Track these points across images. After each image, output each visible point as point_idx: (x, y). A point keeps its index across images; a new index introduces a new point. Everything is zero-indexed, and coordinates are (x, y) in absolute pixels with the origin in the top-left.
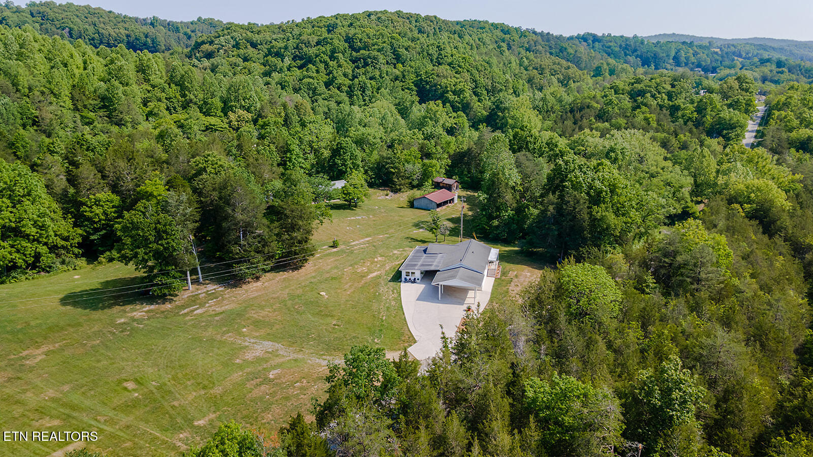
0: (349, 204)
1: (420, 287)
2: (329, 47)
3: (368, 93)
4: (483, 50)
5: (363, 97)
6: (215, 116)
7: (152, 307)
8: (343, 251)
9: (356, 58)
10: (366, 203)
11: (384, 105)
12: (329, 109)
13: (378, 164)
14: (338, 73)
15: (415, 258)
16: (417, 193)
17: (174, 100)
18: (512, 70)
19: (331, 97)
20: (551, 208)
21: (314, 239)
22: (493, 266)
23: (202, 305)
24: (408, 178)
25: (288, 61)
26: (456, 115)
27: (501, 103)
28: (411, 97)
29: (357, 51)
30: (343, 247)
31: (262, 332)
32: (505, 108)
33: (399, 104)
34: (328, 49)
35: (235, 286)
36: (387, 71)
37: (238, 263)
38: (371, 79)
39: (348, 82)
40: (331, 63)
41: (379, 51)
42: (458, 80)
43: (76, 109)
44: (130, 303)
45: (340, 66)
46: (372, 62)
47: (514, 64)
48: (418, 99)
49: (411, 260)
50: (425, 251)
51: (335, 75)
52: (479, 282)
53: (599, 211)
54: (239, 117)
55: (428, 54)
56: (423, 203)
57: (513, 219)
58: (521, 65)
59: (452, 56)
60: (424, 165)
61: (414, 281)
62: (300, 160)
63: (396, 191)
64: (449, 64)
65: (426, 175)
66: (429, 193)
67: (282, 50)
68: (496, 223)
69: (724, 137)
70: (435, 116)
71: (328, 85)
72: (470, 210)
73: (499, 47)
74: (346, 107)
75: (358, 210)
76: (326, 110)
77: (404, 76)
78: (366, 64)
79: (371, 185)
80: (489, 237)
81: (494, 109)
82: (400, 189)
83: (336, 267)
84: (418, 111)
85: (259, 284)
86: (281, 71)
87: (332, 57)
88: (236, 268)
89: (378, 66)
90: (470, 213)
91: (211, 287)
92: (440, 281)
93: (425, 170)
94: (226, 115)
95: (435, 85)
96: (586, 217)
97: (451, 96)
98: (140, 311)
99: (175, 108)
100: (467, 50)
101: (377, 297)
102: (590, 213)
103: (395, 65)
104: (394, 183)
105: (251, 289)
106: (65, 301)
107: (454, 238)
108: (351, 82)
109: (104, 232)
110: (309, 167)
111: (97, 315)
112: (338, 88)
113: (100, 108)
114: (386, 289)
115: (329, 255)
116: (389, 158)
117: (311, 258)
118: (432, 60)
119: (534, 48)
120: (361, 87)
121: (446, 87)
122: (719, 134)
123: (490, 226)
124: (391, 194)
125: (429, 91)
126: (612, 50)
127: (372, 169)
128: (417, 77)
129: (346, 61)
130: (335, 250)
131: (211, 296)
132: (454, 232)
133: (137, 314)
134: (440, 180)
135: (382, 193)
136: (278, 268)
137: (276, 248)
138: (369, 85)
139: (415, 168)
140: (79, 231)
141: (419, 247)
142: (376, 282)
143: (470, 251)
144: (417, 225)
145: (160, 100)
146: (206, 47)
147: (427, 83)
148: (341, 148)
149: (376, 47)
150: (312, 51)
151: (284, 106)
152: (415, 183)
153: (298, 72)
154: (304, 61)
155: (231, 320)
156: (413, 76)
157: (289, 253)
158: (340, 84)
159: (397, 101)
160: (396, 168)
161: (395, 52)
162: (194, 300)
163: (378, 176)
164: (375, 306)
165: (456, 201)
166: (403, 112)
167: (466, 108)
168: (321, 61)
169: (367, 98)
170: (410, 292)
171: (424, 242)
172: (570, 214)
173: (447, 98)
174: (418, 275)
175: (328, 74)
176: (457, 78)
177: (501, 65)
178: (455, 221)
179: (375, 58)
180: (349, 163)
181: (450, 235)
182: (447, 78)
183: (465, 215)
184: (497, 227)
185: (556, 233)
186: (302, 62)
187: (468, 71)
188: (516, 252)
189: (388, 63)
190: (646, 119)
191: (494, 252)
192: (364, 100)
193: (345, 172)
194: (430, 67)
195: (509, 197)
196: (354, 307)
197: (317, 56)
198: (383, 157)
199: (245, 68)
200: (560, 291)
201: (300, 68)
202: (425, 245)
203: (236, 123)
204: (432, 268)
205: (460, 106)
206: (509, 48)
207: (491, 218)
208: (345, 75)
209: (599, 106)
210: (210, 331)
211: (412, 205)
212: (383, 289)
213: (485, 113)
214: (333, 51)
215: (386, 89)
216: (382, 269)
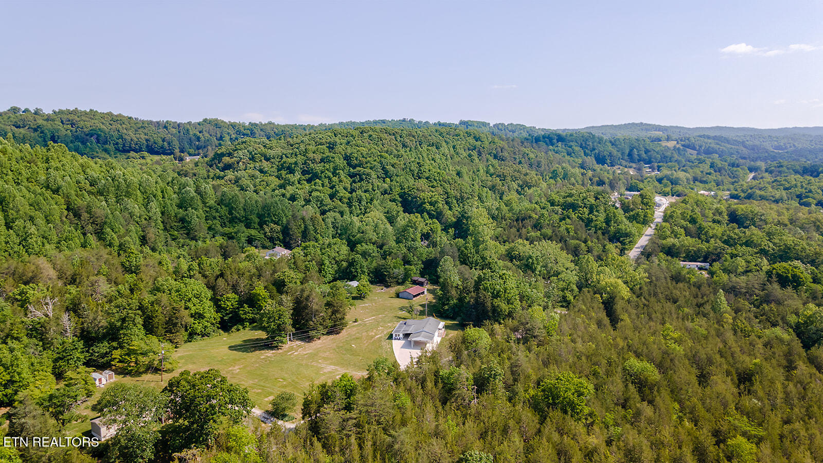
0: (360, 297)
1: (402, 342)
2: (332, 165)
3: (364, 203)
4: (457, 159)
5: (360, 206)
6: (254, 228)
7: (274, 351)
8: (360, 324)
9: (353, 173)
10: (370, 296)
11: (376, 215)
12: (335, 220)
13: (376, 269)
14: (339, 188)
15: (399, 327)
16: (401, 288)
17: (225, 218)
18: (480, 177)
19: (335, 208)
20: (472, 300)
21: (347, 317)
22: (441, 331)
23: (296, 351)
24: (395, 278)
25: (298, 175)
26: (431, 222)
27: (465, 213)
28: (397, 208)
29: (354, 168)
30: (360, 322)
31: (328, 362)
32: (469, 217)
33: (388, 213)
34: (331, 166)
35: (309, 342)
36: (378, 185)
37: (311, 330)
38: (365, 191)
39: (348, 195)
40: (334, 179)
41: (371, 168)
42: (433, 194)
43: (165, 229)
44: (263, 349)
45: (341, 181)
46: (366, 178)
47: (482, 171)
48: (402, 209)
49: (398, 328)
50: (405, 324)
51: (338, 189)
52: (432, 338)
53: (497, 302)
54: (271, 229)
55: (410, 170)
56: (405, 295)
57: (456, 305)
58: (487, 173)
59: (429, 171)
60: (405, 269)
61: (399, 339)
62: (330, 269)
63: (387, 287)
64: (427, 178)
65: (406, 276)
66: (409, 288)
67: (293, 166)
68: (446, 307)
69: (620, 242)
70: (415, 225)
71: (332, 197)
72: (434, 299)
73: (470, 156)
74: (347, 217)
75: (365, 300)
76: (333, 220)
77: (391, 190)
78: (361, 180)
79: (372, 282)
80: (442, 315)
81: (460, 218)
82: (390, 286)
83: (358, 333)
84: (403, 219)
85: (320, 341)
86: (293, 184)
87: (334, 174)
88: (312, 333)
89: (371, 181)
90: (434, 301)
91: (298, 343)
92: (413, 338)
93: (406, 273)
94: (261, 227)
95: (416, 197)
96: (489, 305)
97: (428, 206)
98: (269, 353)
99: (224, 223)
100: (443, 161)
101: (381, 347)
102: (492, 303)
103: (384, 178)
104: (386, 281)
105: (317, 344)
106: (231, 348)
107: (421, 317)
108: (350, 195)
109: (231, 315)
110: (334, 273)
111: (250, 354)
112: (340, 200)
113: (181, 228)
114: (385, 343)
115: (353, 326)
116: (384, 265)
117: (346, 328)
118: (413, 175)
119: (501, 154)
120: (358, 199)
121: (424, 199)
122: (618, 240)
123: (443, 309)
124: (385, 288)
125: (412, 201)
126: (573, 149)
127: (372, 272)
128: (401, 189)
129: (345, 177)
130: (356, 323)
131: (300, 346)
132: (422, 313)
133: (269, 355)
134: (416, 279)
135: (379, 288)
136: (329, 333)
137: (329, 323)
138: (364, 197)
139: (400, 271)
140: (219, 315)
141: (402, 321)
142: (380, 340)
143: (428, 323)
144: (401, 309)
145: (215, 218)
146: (226, 159)
147: (409, 196)
148: (355, 261)
149: (368, 165)
150: (318, 167)
151: (303, 219)
152: (400, 281)
153: (307, 186)
154: (311, 176)
155: (313, 356)
156: (398, 189)
157: (335, 326)
158: (342, 197)
159: (386, 210)
160: (388, 272)
161: (383, 169)
162: (292, 348)
163: (376, 277)
164: (380, 351)
165: (426, 293)
166: (391, 220)
167: (438, 216)
168: (325, 177)
169: (363, 208)
170: (397, 345)
171: (405, 319)
172: (481, 304)
173: (425, 208)
174: (401, 336)
175: (332, 188)
176: (433, 192)
177: (471, 173)
178: (423, 306)
179: (368, 175)
180: (359, 270)
181: (419, 315)
182: (425, 192)
183: (431, 302)
184: (447, 310)
185: (475, 313)
186: (310, 176)
187: (441, 185)
188: (456, 324)
189: (378, 177)
190: (567, 229)
191: (442, 324)
192: (361, 209)
193: (356, 276)
194: (412, 181)
195: (454, 292)
196: (369, 352)
197: (322, 172)
198: (380, 265)
199: (263, 181)
200: (464, 341)
201: (309, 181)
202: (405, 320)
203: (269, 234)
204: (409, 332)
205: (435, 213)
206: (480, 154)
207: (444, 304)
208: (345, 189)
209: (537, 216)
210: (305, 362)
211: (398, 296)
212: (383, 343)
213: (454, 220)
214: (335, 169)
215: (377, 200)
216: (382, 333)
